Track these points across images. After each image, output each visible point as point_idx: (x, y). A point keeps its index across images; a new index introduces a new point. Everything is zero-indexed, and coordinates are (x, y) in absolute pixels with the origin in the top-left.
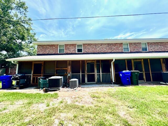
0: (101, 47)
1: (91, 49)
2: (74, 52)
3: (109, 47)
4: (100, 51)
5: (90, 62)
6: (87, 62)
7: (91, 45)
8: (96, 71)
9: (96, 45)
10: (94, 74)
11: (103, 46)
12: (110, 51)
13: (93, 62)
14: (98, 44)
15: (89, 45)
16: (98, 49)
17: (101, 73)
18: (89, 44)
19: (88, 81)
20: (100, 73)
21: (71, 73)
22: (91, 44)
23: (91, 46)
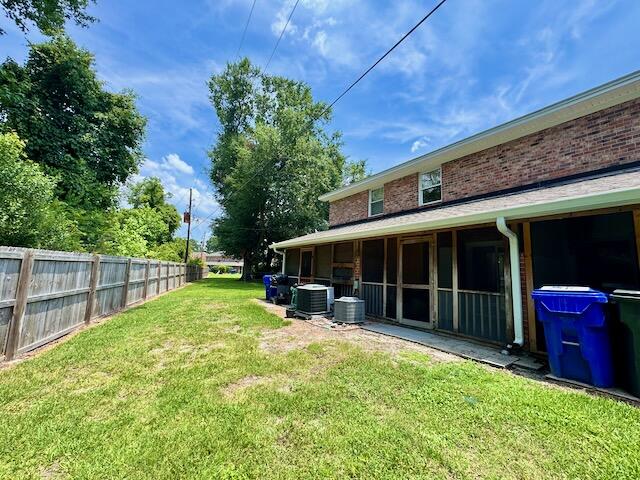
0: (536, 150)
1: (479, 174)
2: (410, 206)
3: (601, 135)
4: (526, 177)
5: (413, 242)
6: (405, 243)
7: (475, 159)
8: (434, 277)
9: (501, 150)
10: (427, 292)
11: (547, 143)
12: (608, 158)
13: (425, 239)
14: (519, 140)
15: (468, 160)
16: (516, 168)
17: (455, 290)
18: (466, 159)
19: (404, 316)
20: (452, 287)
21: (361, 279)
22: (479, 154)
23: (476, 164)
